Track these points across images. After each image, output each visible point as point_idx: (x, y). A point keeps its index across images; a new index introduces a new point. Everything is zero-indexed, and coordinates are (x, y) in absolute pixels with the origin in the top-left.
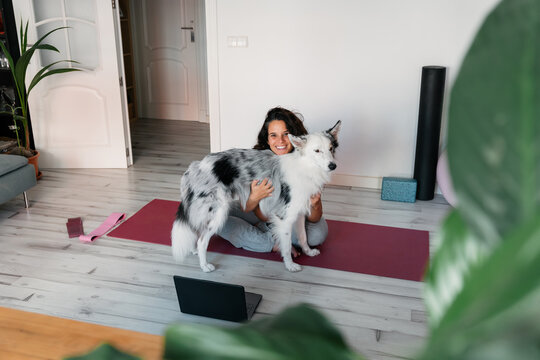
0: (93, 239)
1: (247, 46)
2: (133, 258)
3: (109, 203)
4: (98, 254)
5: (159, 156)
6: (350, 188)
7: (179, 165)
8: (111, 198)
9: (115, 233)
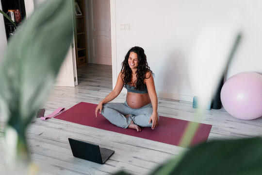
0: (46, 119)
1: (129, 29)
2: (61, 129)
3: (61, 102)
4: (47, 126)
5: (92, 81)
6: (179, 101)
7: (99, 86)
8: (62, 100)
9: (57, 117)
